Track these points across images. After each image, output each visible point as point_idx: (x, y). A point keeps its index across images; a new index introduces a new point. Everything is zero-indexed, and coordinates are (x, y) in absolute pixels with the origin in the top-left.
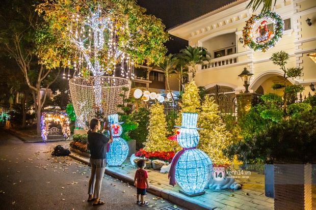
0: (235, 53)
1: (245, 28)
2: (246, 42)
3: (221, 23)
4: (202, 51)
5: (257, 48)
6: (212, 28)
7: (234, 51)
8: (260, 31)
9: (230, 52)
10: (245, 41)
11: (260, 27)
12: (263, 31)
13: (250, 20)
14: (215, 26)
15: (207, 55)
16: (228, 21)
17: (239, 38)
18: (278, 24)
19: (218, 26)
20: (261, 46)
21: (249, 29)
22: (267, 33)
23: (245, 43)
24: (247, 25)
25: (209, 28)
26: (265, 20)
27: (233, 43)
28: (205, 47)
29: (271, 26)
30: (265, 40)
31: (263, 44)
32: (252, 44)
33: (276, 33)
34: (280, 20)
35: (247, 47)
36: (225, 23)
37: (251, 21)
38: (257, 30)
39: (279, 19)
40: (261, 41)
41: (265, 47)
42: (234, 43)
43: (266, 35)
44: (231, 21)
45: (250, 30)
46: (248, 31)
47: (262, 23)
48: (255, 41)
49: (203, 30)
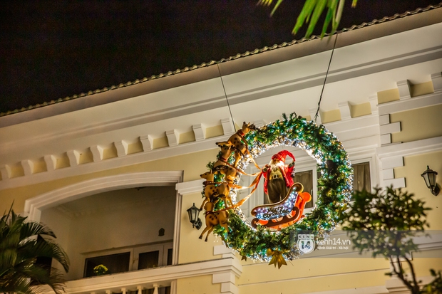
0: (169, 263)
1: (214, 168)
2: (215, 221)
3: (126, 145)
4: (34, 238)
5: (253, 247)
6: (89, 156)
7: (163, 257)
8: (267, 186)
9: (149, 260)
10: (209, 214)
11: (267, 172)
12: (277, 188)
13: (233, 139)
14: (101, 150)
15: (56, 264)
16: (152, 140)
17: (186, 205)
18: (333, 167)
19: (114, 151)
20: (268, 243)
21: (228, 170)
22: (292, 196)
23: (211, 225)
24: (221, 157)
25: (77, 155)
26: (289, 147)
27: (162, 232)
28: (49, 225)
29: (305, 179)
30: (286, 220)
31: (275, 232)
32: (236, 233)
33: (326, 201)
34: (339, 153)
35: (217, 244)
36: (139, 145)
37: (237, 144)
38: (256, 182)
39: (334, 150)
40: (270, 224)
41: (285, 247)
42: (165, 233)
43: (288, 203)
44: (165, 140)
45: (232, 178)
46: (222, 180)
47: (276, 158)
48: (246, 220)
49: (54, 160)
